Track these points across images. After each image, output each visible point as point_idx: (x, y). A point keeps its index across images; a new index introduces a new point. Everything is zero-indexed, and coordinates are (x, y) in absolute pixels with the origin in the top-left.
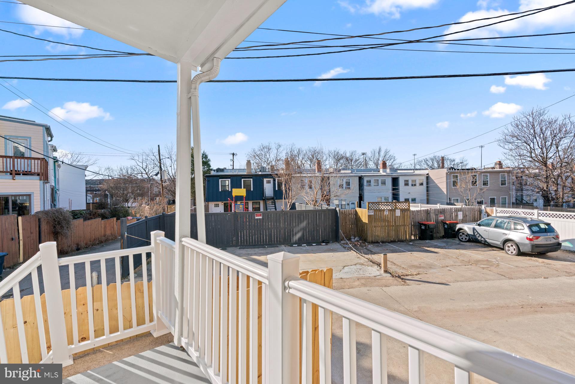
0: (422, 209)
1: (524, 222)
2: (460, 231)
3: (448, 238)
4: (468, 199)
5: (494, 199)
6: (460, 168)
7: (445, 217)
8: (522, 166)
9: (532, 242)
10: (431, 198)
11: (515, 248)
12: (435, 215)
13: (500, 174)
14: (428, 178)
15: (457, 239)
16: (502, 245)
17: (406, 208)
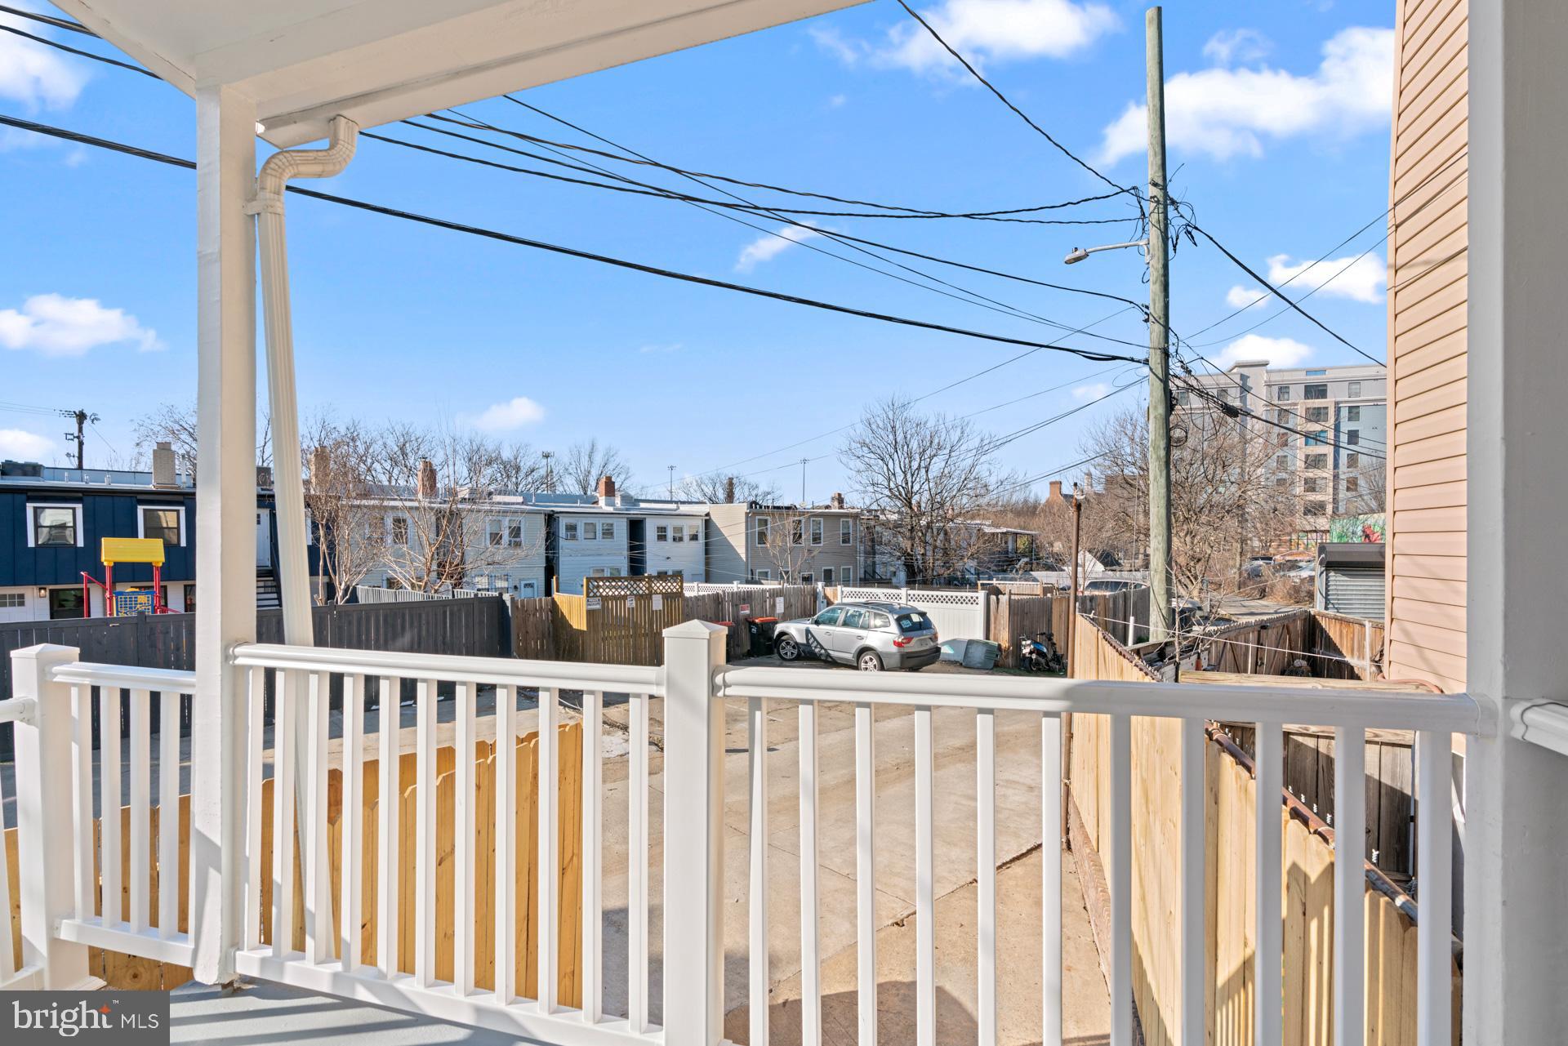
0: (701, 593)
1: (890, 612)
2: (783, 638)
3: (758, 656)
4: (787, 573)
5: (831, 570)
6: (770, 505)
7: (751, 610)
8: (875, 507)
9: (902, 650)
10: (714, 570)
11: (876, 663)
12: (732, 606)
13: (842, 520)
14: (708, 523)
15: (776, 656)
16: (855, 659)
17: (675, 590)
